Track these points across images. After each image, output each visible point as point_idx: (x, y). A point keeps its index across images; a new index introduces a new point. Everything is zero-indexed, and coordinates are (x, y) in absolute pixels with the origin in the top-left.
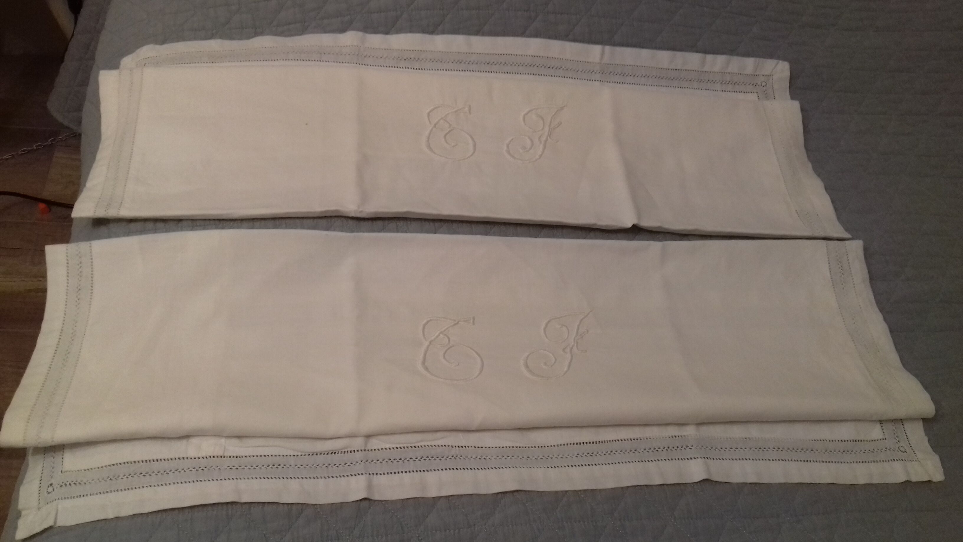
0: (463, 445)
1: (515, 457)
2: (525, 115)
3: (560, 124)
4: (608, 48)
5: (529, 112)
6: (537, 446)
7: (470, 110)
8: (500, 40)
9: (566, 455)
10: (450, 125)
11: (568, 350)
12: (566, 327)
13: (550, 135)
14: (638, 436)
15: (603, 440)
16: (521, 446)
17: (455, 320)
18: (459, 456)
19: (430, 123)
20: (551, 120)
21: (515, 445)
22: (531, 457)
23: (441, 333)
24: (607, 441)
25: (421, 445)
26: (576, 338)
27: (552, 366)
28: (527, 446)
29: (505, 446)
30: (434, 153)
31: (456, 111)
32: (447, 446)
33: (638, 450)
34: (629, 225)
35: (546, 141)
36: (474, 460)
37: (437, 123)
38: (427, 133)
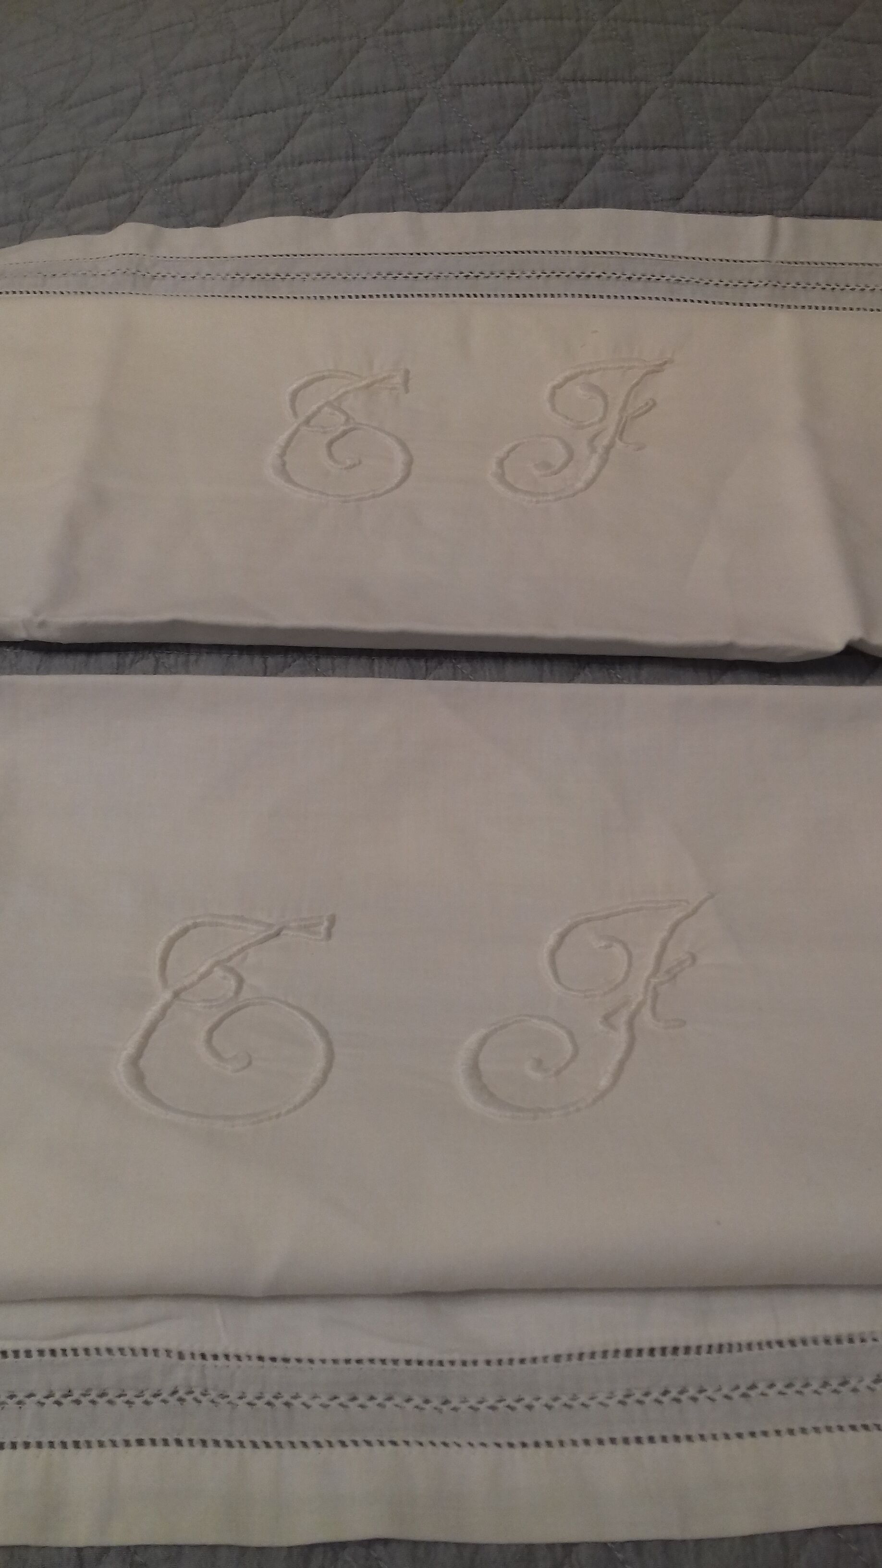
0: (220, 1351)
1: (398, 1400)
2: (555, 388)
3: (652, 405)
4: (786, 223)
5: (568, 379)
6: (481, 1359)
7: (406, 381)
8: (500, 218)
9: (583, 1398)
10: (348, 419)
11: (622, 1019)
12: (625, 946)
13: (620, 432)
14: (856, 1327)
15: (725, 1340)
16: (425, 1356)
17: (270, 926)
18: (197, 1394)
19: (295, 414)
20: (628, 395)
21: (401, 1352)
22: (455, 1403)
23: (218, 963)
24: (740, 1345)
25: (64, 1346)
26: (654, 981)
27: (558, 1073)
28: (446, 1358)
29: (365, 1354)
30: (296, 484)
31: (368, 386)
32: (162, 1353)
33: (853, 1383)
34: (837, 644)
35: (608, 449)
36: (249, 1408)
37: (314, 414)
38: (282, 438)
